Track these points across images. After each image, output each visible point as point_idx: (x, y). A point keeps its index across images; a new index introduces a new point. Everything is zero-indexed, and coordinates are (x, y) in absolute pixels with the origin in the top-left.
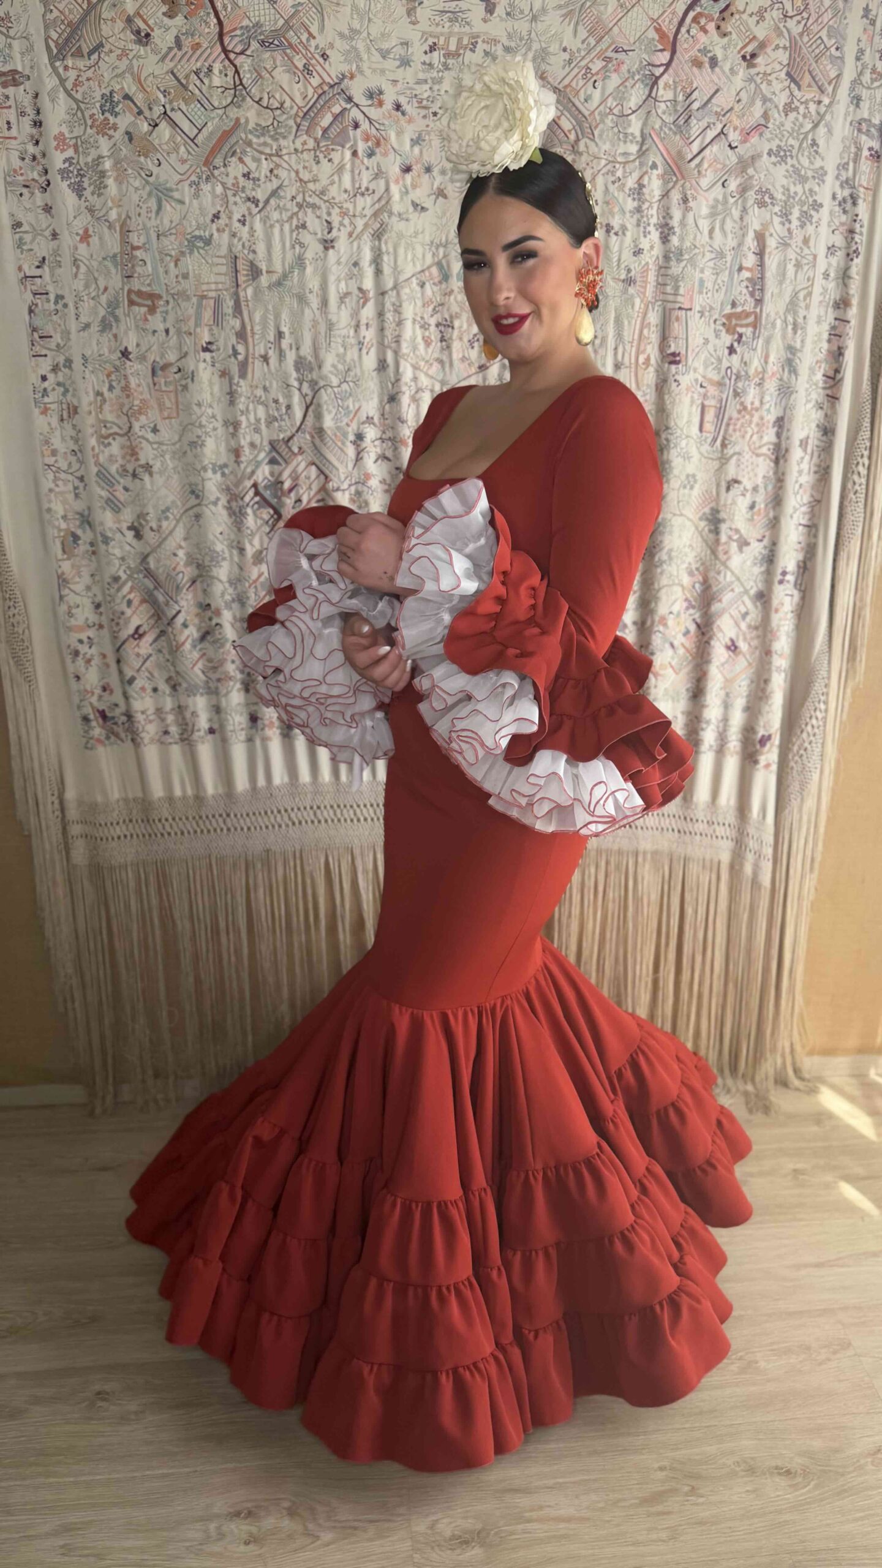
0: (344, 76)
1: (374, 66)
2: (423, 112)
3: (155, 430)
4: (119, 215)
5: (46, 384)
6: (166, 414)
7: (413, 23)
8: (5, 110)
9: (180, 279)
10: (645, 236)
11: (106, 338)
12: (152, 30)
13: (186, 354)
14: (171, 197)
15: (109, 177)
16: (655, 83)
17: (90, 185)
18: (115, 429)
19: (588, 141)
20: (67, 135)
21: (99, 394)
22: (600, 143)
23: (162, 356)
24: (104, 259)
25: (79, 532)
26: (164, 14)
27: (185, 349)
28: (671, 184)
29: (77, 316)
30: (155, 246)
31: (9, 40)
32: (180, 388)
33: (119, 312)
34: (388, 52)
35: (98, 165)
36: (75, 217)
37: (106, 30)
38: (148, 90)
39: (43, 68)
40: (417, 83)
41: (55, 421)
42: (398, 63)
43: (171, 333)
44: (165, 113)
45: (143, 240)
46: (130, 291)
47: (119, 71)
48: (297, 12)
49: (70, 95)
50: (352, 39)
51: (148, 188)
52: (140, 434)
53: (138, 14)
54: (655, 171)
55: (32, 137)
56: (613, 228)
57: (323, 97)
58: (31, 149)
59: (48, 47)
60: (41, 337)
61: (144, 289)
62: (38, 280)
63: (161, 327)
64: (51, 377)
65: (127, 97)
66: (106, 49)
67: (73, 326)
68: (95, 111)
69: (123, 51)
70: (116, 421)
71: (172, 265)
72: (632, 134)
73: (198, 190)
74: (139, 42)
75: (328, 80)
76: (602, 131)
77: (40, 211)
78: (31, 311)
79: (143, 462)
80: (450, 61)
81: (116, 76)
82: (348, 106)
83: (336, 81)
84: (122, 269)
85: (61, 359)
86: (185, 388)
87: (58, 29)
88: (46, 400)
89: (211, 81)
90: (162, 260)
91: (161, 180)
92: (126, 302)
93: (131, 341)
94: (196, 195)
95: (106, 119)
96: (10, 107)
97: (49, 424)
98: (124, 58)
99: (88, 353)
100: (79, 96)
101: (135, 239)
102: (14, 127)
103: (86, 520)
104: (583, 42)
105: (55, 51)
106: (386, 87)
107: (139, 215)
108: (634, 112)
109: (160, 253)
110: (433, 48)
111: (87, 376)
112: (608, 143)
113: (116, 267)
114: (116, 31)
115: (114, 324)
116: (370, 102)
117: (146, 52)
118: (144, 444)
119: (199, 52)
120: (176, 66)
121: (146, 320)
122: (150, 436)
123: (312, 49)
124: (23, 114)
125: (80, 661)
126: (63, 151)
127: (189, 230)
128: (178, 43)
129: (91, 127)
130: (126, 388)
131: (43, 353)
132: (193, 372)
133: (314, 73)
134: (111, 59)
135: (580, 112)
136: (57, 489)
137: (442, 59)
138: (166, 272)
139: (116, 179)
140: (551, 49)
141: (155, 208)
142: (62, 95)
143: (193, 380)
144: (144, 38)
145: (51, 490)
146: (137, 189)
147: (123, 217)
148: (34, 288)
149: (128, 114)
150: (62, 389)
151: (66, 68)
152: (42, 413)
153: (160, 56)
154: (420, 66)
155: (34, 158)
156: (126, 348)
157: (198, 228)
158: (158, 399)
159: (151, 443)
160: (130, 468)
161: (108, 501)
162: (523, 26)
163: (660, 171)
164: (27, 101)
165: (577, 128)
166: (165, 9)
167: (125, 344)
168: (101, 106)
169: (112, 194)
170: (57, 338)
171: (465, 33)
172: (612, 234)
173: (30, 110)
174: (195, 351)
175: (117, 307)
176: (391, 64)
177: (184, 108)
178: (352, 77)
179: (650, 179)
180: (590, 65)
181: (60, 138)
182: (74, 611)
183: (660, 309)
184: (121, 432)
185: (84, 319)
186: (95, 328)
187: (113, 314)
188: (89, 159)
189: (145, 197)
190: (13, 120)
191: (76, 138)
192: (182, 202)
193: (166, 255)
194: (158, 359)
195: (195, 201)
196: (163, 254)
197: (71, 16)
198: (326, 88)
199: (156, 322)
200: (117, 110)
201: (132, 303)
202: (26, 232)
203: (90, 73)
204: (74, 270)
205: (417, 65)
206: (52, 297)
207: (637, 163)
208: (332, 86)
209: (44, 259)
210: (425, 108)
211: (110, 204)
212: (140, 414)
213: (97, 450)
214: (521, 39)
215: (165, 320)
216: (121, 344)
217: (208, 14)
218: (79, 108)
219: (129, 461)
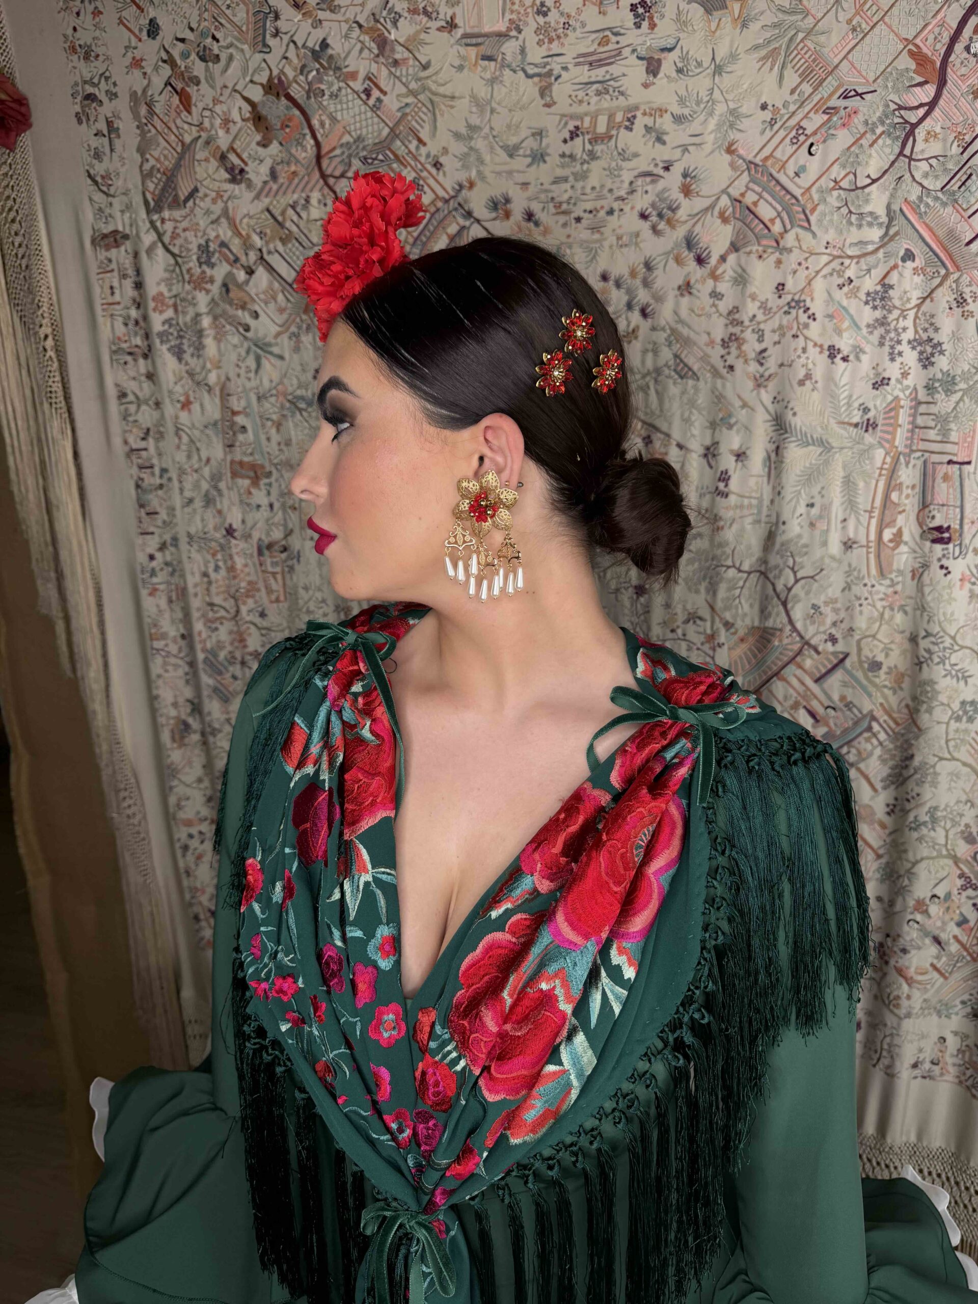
0: (461, 186)
1: (498, 168)
2: (562, 219)
3: (263, 615)
4: (219, 377)
5: (154, 564)
6: (273, 597)
7: (548, 105)
8: (109, 275)
9: (283, 447)
10: (892, 360)
11: (210, 514)
12: (246, 164)
13: (291, 531)
14: (271, 353)
15: (208, 336)
16: (911, 133)
17: (189, 346)
18: (222, 613)
19: (799, 231)
20: (167, 294)
21: (205, 574)
22: (818, 233)
23: (268, 534)
24: (206, 427)
25: (190, 720)
26: (258, 144)
27: (290, 526)
28: (937, 281)
29: (181, 490)
30: (256, 410)
31: (110, 199)
32: (286, 569)
33: (222, 485)
34: (516, 147)
35: (196, 323)
36: (176, 383)
37: (200, 171)
38: (244, 233)
39: (141, 224)
40: (554, 183)
41: (163, 603)
42: (529, 160)
43: (277, 506)
44: (262, 258)
45: (243, 403)
46: (232, 462)
47: (214, 217)
48: (405, 115)
49: (167, 250)
50: (471, 138)
51: (246, 345)
52: (248, 618)
53: (232, 149)
54: (909, 264)
55: (134, 300)
56: (839, 351)
57: (437, 216)
58: (134, 313)
59: (146, 203)
60: (148, 514)
61: (246, 459)
62: (144, 453)
63: (264, 501)
64: (158, 555)
65: (223, 244)
66: (200, 194)
67: (178, 502)
68: (191, 264)
69: (218, 192)
70: (223, 604)
71: (273, 431)
72: (871, 213)
73: (298, 341)
74: (233, 180)
75: (441, 193)
76: (824, 214)
77: (143, 378)
78: (138, 486)
79: (251, 649)
80: (599, 148)
81: (212, 222)
82: (467, 223)
83: (452, 193)
84: (224, 438)
85: (167, 537)
86: (292, 569)
87: (154, 180)
88: (155, 580)
89: (309, 214)
90: (263, 426)
91: (260, 335)
92: (229, 475)
93: (235, 517)
94: (297, 349)
95: (204, 272)
96: (112, 271)
97: (158, 606)
98: (219, 201)
99: (193, 530)
100: (176, 250)
101: (236, 404)
102: (117, 291)
103: (196, 708)
104: (793, 92)
105: (152, 204)
106: (515, 193)
107: (239, 376)
108: (874, 181)
109: (261, 417)
110: (574, 134)
111: (194, 555)
112: (832, 232)
113: (217, 435)
114: (211, 171)
115: (218, 499)
116: (494, 215)
117: (240, 190)
118: (253, 629)
119: (296, 181)
120: (271, 203)
121: (250, 493)
122: (258, 620)
123: (423, 159)
124: (125, 276)
125: (190, 858)
126: (161, 312)
127: (290, 389)
128: (273, 175)
129: (189, 282)
130: (231, 569)
131: (151, 529)
132: (299, 552)
133: (426, 188)
134: (206, 204)
135: (788, 192)
136: (166, 675)
137: (588, 147)
138: (268, 439)
139: (215, 338)
140: (744, 110)
141: (253, 366)
142: (160, 251)
143: (299, 561)
144: (237, 175)
145: (159, 676)
146: (235, 346)
147: (223, 378)
148: (140, 461)
149: (224, 264)
150: (170, 569)
151: (163, 221)
152: (151, 594)
153: (253, 194)
154: (558, 160)
155: (137, 323)
156: (231, 525)
157: (299, 387)
158: (265, 581)
159: (259, 628)
160: (238, 655)
161: (216, 690)
162: (700, 84)
163: (919, 262)
164: (128, 262)
165: (784, 215)
166: (258, 138)
167: (228, 521)
168: (198, 259)
169: (211, 355)
170: (163, 515)
171: (618, 108)
172: (838, 360)
173: (131, 272)
174: (302, 528)
175: (220, 480)
176: (520, 163)
177: (280, 248)
178: (472, 185)
179: (901, 275)
180: (802, 124)
181: (159, 298)
182: (183, 803)
183: (920, 463)
184: (228, 616)
185: (188, 494)
186: (198, 503)
187: (216, 488)
188: (188, 318)
189: (243, 354)
190: (116, 284)
191: (175, 296)
192: (281, 358)
193: (268, 419)
194: (263, 537)
195: (295, 356)
196: (264, 418)
197: (167, 163)
198: (440, 204)
199: (260, 497)
200: (213, 260)
201: (235, 475)
202: (131, 403)
203: (185, 224)
204: (177, 440)
205: (553, 159)
206: (157, 470)
207: (881, 254)
208: (446, 201)
209: (148, 430)
210: (565, 213)
211: (209, 366)
212: (247, 596)
213: (204, 635)
214: (698, 103)
215: (269, 493)
216: (225, 519)
217: (304, 135)
218: (177, 263)
219: (237, 648)
